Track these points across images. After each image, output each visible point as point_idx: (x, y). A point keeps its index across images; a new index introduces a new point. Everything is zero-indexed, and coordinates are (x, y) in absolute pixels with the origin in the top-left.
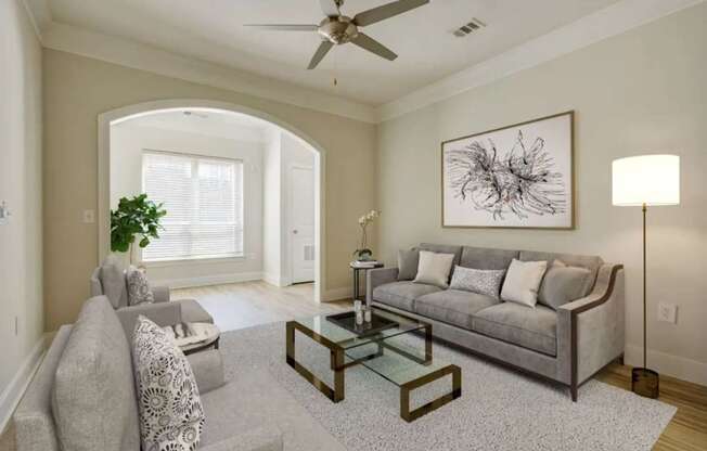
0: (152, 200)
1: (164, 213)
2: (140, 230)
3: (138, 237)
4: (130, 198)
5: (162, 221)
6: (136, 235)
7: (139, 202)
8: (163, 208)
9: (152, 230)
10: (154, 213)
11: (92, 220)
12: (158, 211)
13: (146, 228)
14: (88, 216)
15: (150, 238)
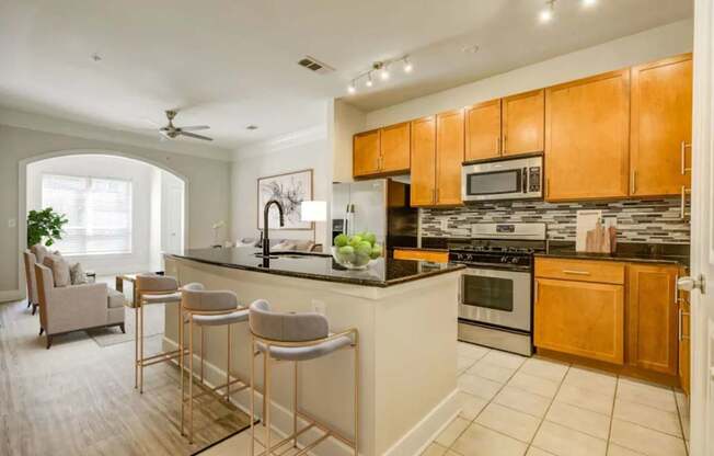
0: (57, 211)
1: (66, 221)
2: (47, 234)
3: (44, 239)
4: (38, 211)
5: (64, 227)
6: (43, 237)
7: (47, 213)
8: (65, 218)
9: (56, 233)
10: (58, 222)
11: (14, 225)
12: (61, 220)
13: (51, 232)
14: (11, 223)
15: (55, 239)
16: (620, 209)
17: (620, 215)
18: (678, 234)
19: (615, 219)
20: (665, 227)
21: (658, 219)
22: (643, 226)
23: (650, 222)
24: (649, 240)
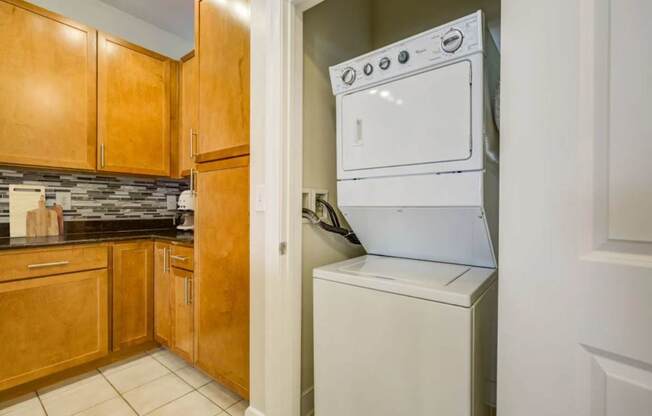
16: (74, 184)
17: (74, 190)
18: (128, 210)
19: (69, 194)
20: (117, 203)
21: (111, 196)
22: (99, 203)
23: (105, 199)
24: (104, 217)
